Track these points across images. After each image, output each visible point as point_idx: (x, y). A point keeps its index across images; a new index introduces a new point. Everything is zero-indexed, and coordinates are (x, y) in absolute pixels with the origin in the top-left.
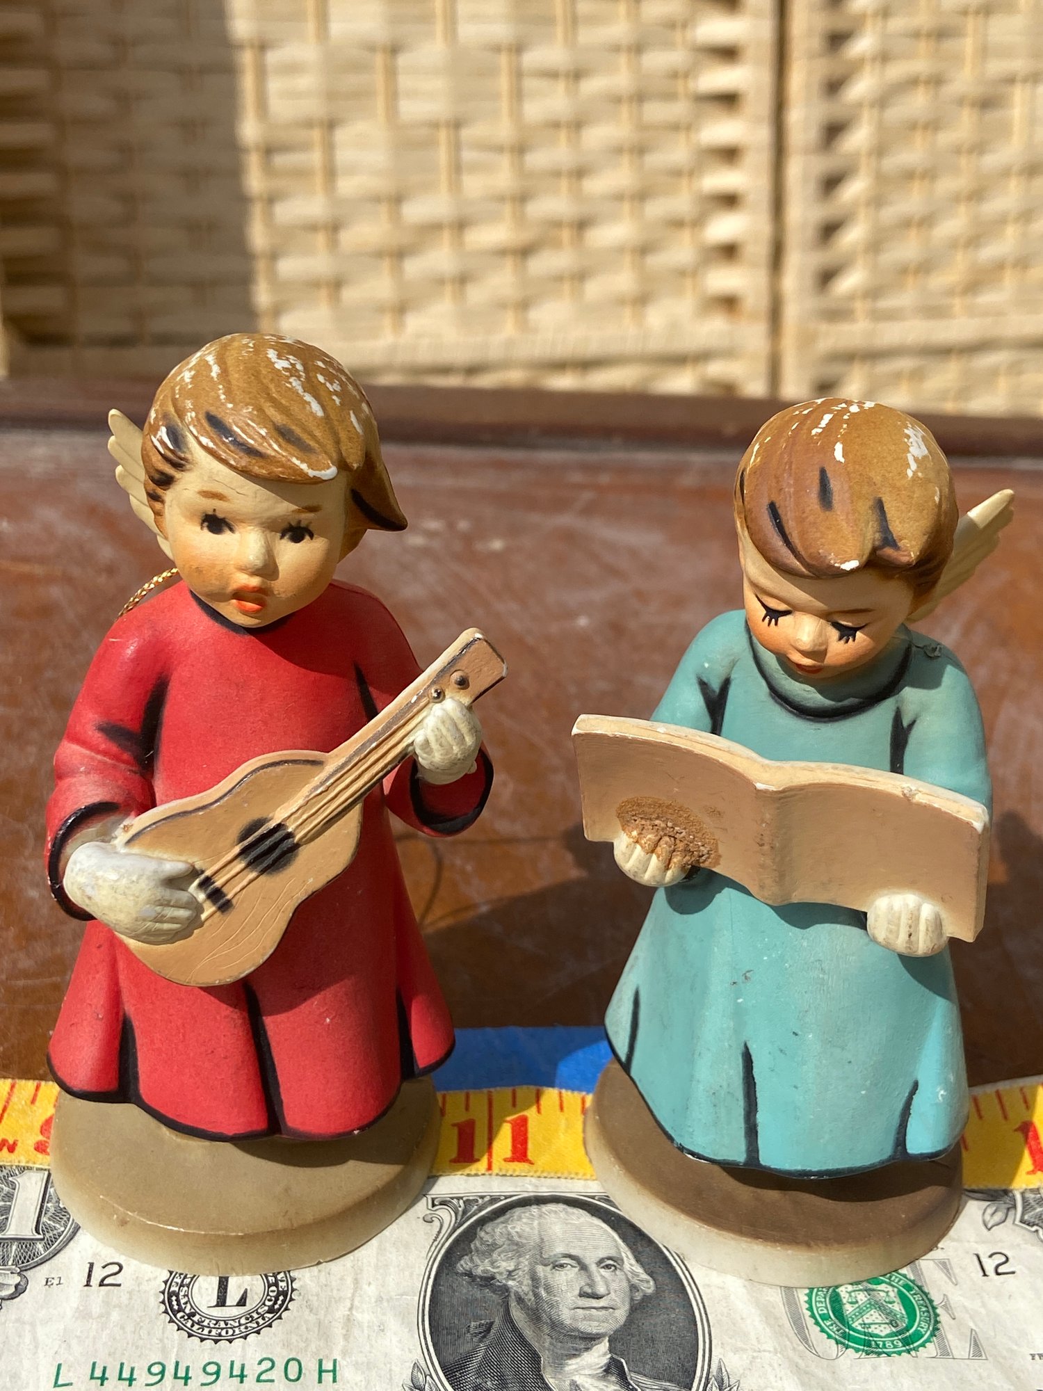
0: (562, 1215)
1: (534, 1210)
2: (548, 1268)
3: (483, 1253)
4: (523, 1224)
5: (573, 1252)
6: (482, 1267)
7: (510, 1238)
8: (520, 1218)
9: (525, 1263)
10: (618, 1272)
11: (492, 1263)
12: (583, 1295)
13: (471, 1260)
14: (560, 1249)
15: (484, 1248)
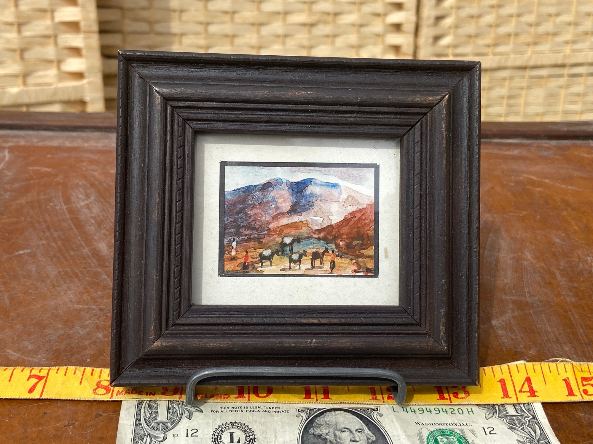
0: (343, 415)
1: (333, 413)
2: (339, 432)
3: (317, 427)
4: (330, 417)
5: (347, 427)
6: (317, 432)
7: (326, 422)
8: (328, 416)
9: (331, 430)
10: (363, 433)
11: (321, 430)
12: (351, 441)
13: (314, 429)
14: (343, 426)
15: (317, 425)
